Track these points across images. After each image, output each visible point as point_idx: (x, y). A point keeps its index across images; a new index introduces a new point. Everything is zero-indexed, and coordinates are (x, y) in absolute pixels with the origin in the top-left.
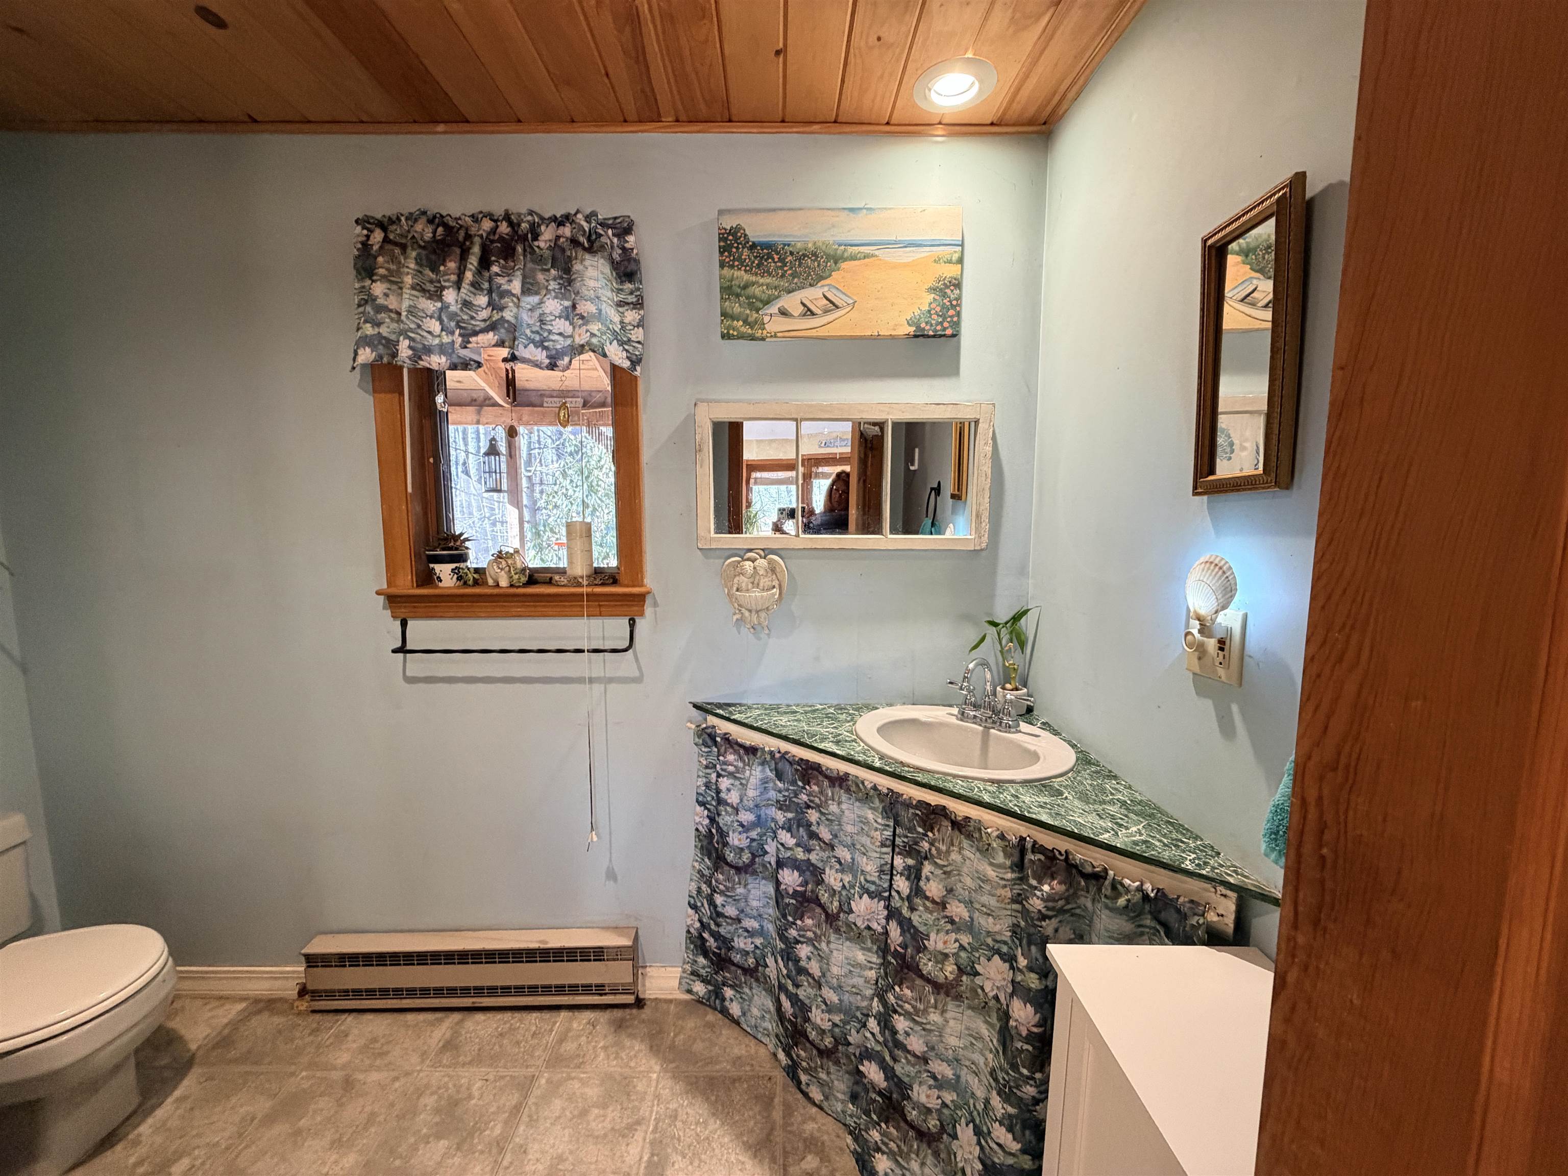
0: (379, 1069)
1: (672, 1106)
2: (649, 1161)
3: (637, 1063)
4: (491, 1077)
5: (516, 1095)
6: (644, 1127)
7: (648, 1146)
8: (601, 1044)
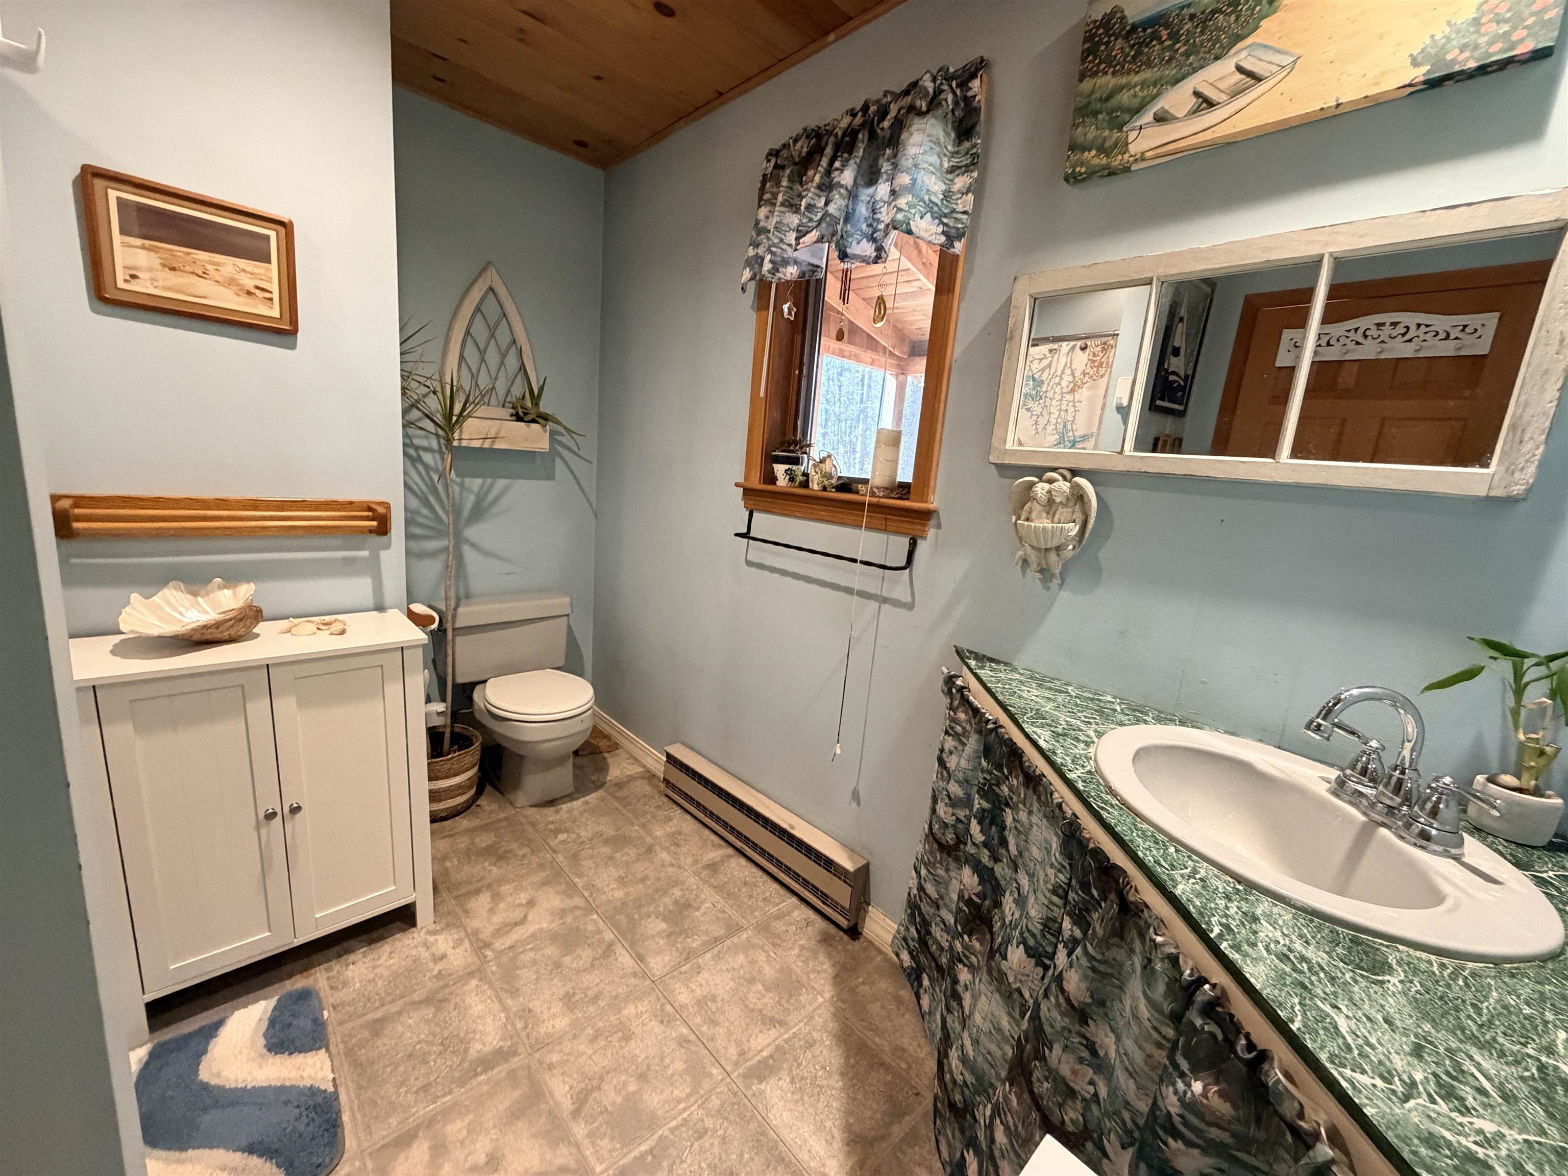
0: (669, 852)
1: (816, 1035)
2: (765, 1059)
3: (816, 978)
4: (719, 906)
5: (723, 931)
6: (782, 1030)
7: (773, 1047)
8: (802, 943)
